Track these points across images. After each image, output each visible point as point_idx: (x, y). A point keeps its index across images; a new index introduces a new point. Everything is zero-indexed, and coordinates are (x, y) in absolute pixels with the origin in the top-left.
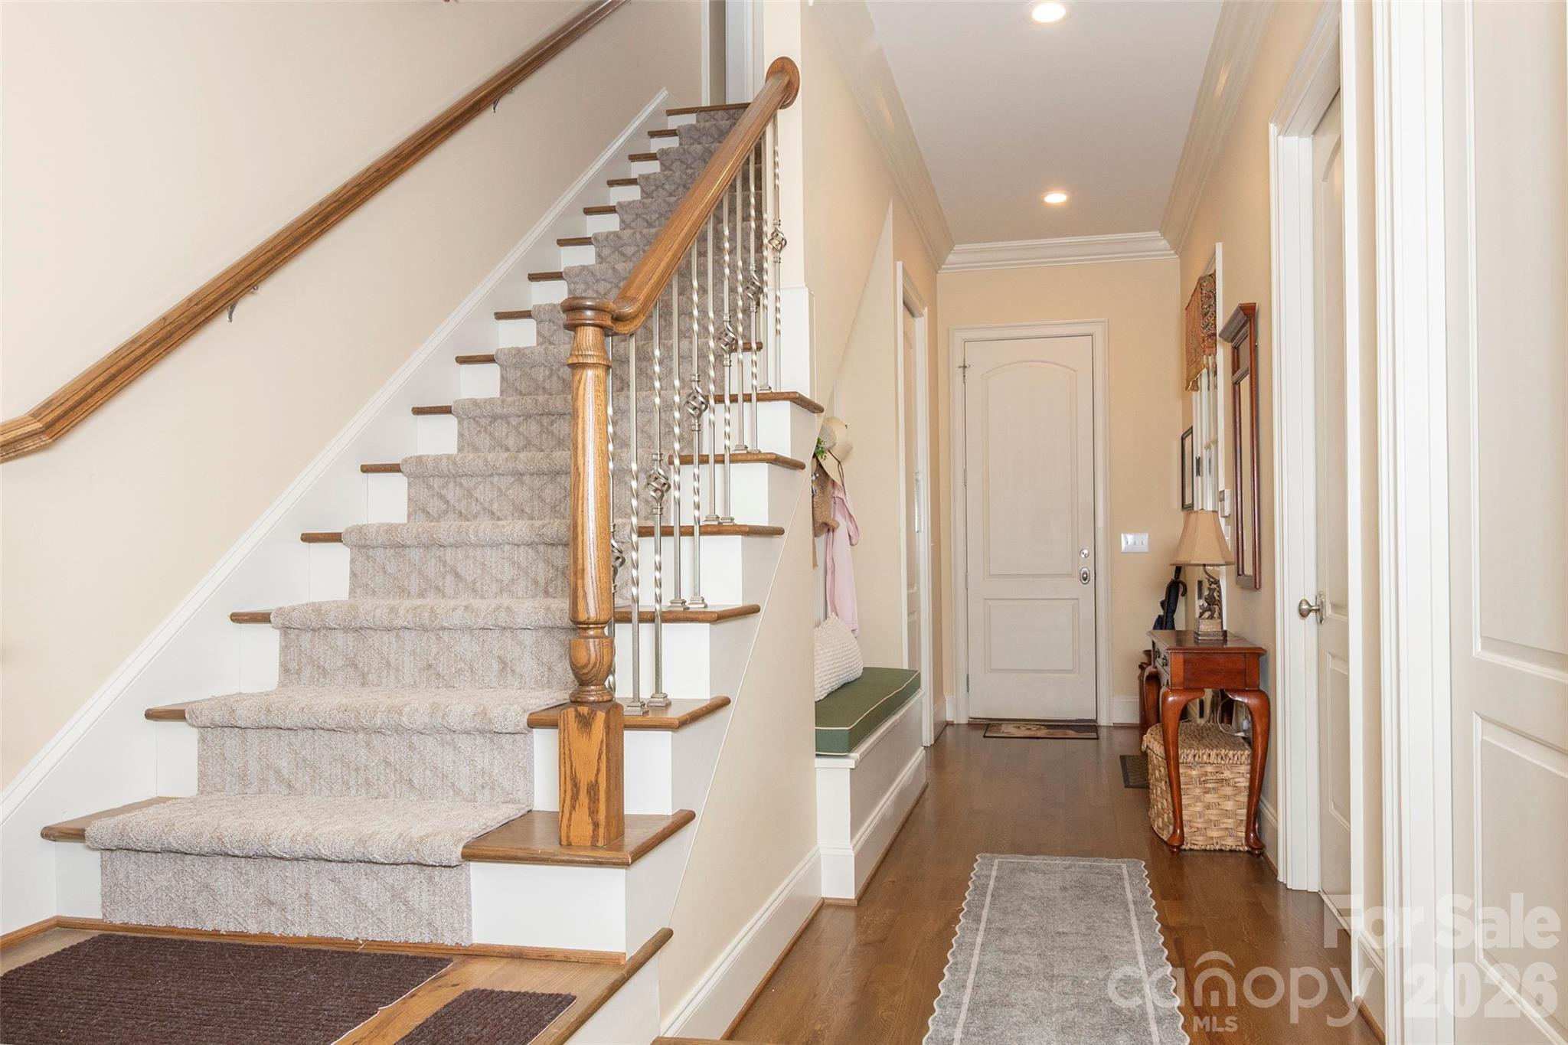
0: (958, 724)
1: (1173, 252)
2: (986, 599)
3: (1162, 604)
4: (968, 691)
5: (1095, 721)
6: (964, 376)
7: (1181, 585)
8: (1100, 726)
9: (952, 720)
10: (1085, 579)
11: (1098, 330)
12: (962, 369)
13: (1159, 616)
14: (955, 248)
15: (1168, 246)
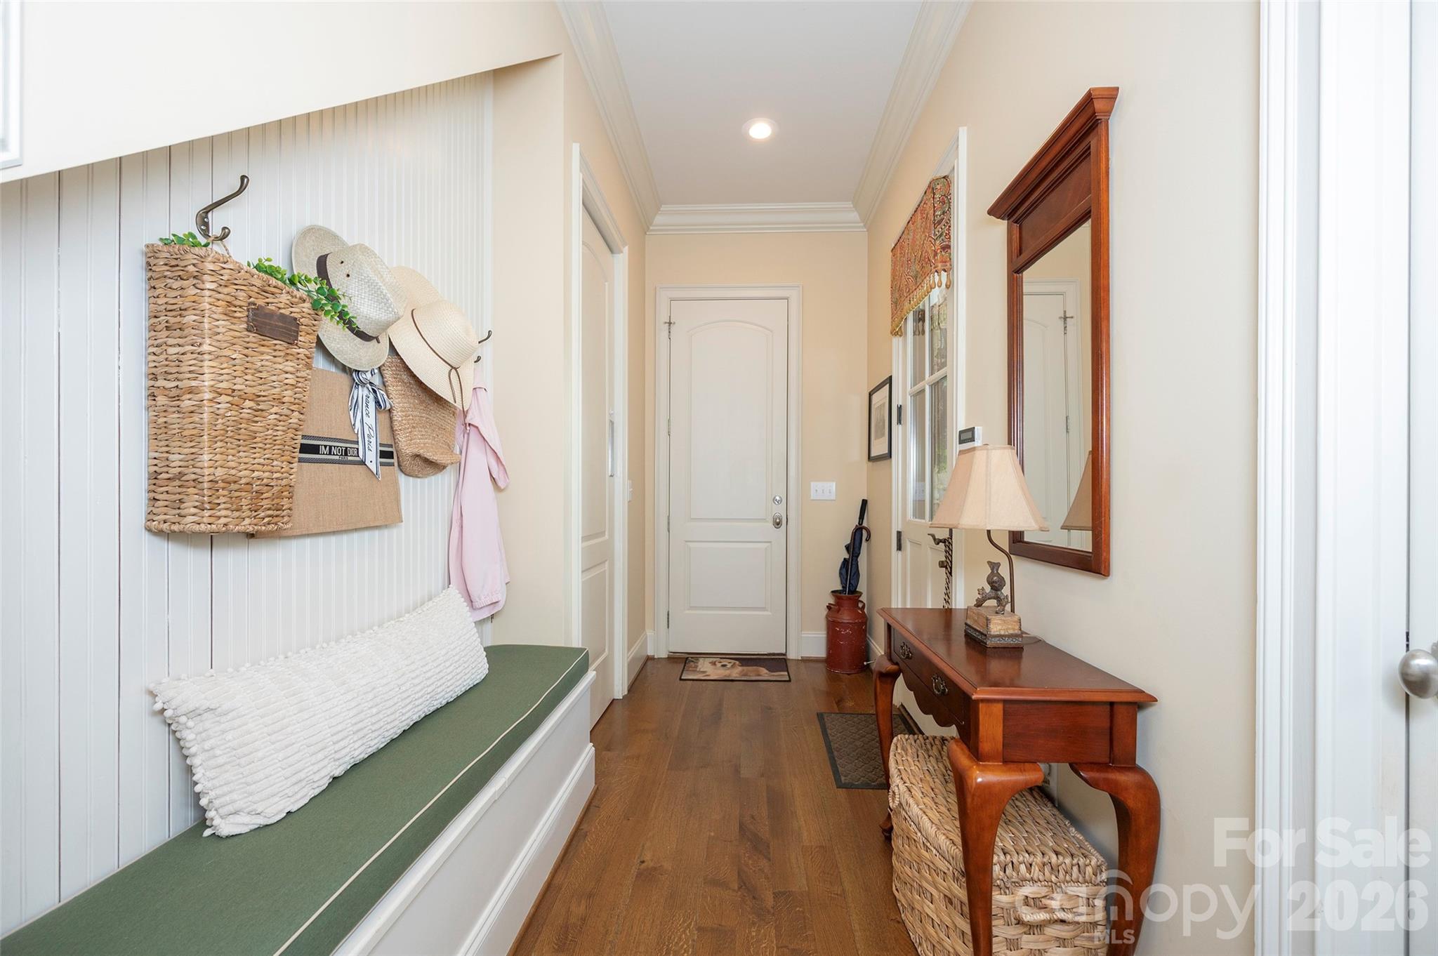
0: (659, 658)
1: (862, 224)
2: (686, 541)
3: (847, 548)
4: (668, 627)
5: (785, 655)
6: (670, 332)
7: (864, 532)
8: (789, 659)
9: (652, 654)
10: (778, 524)
11: (794, 295)
12: (668, 324)
13: (845, 559)
14: (662, 209)
15: (858, 218)
